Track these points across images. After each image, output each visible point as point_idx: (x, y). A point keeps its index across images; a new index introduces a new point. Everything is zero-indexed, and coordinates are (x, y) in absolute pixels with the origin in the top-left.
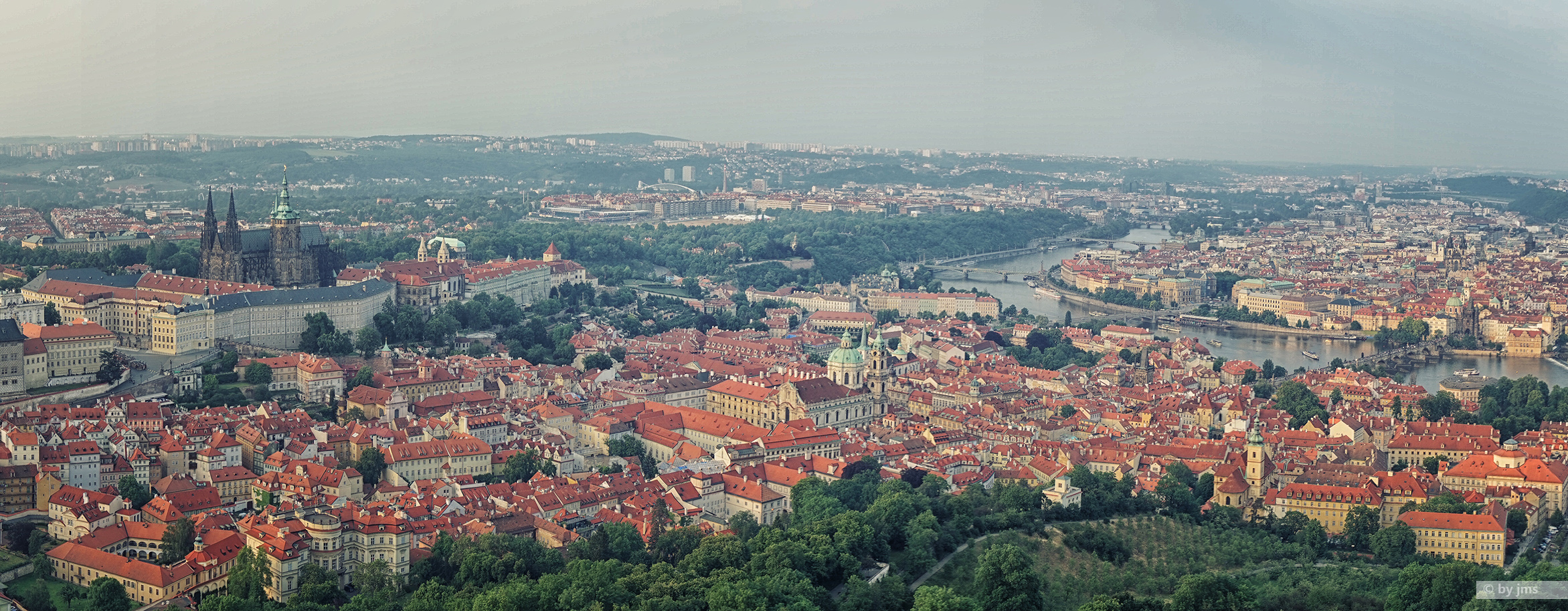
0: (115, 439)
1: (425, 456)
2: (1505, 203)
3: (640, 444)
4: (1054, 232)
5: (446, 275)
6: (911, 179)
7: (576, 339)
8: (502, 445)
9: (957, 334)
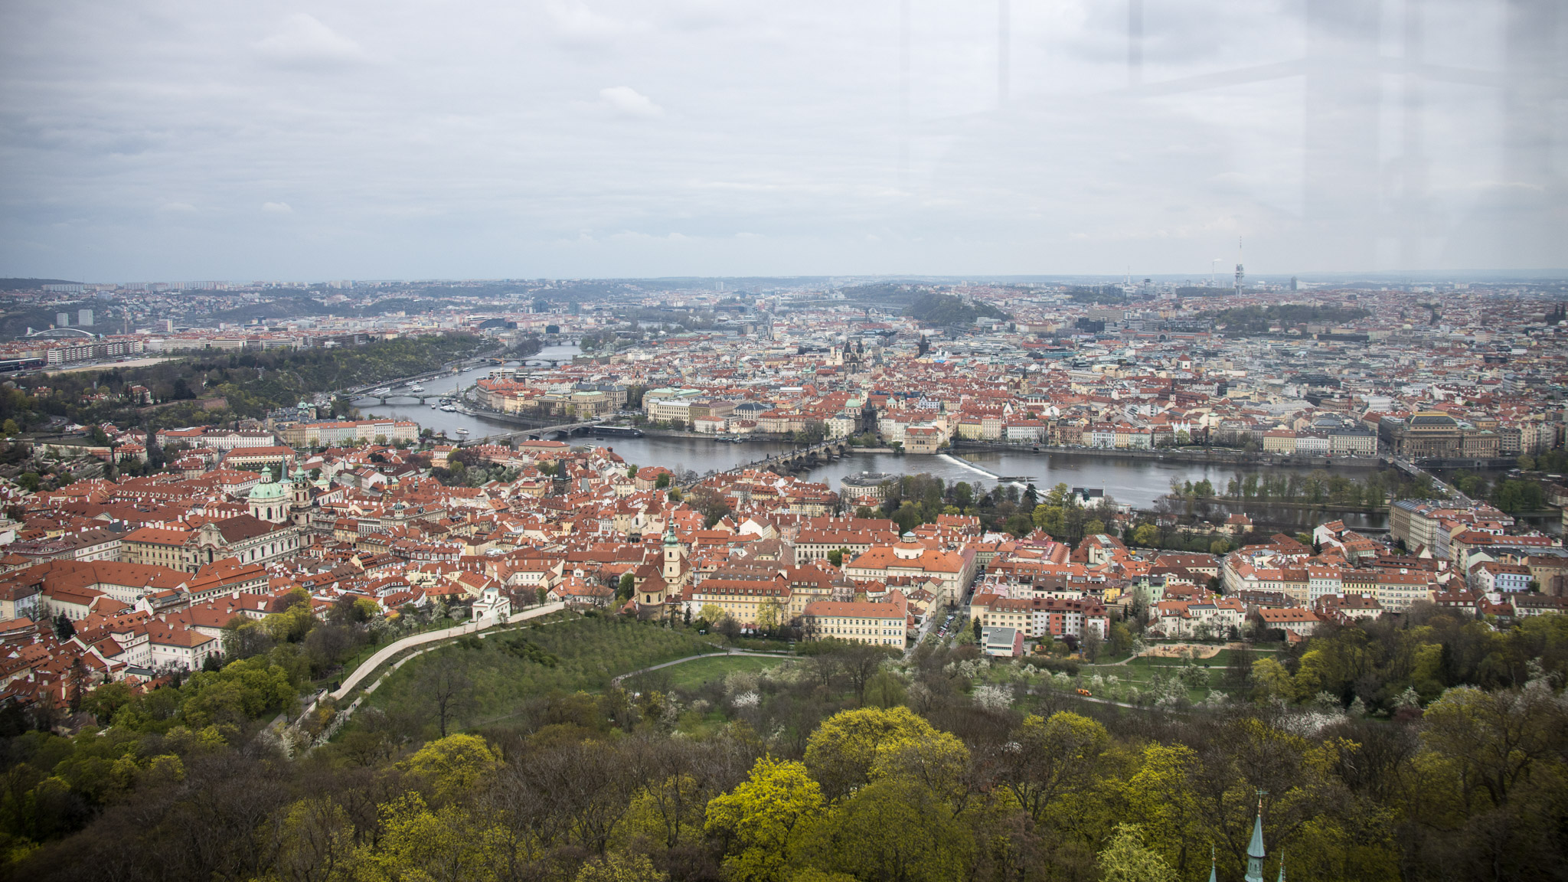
2: (900, 309)
4: (468, 355)
6: (325, 311)
9: (378, 460)
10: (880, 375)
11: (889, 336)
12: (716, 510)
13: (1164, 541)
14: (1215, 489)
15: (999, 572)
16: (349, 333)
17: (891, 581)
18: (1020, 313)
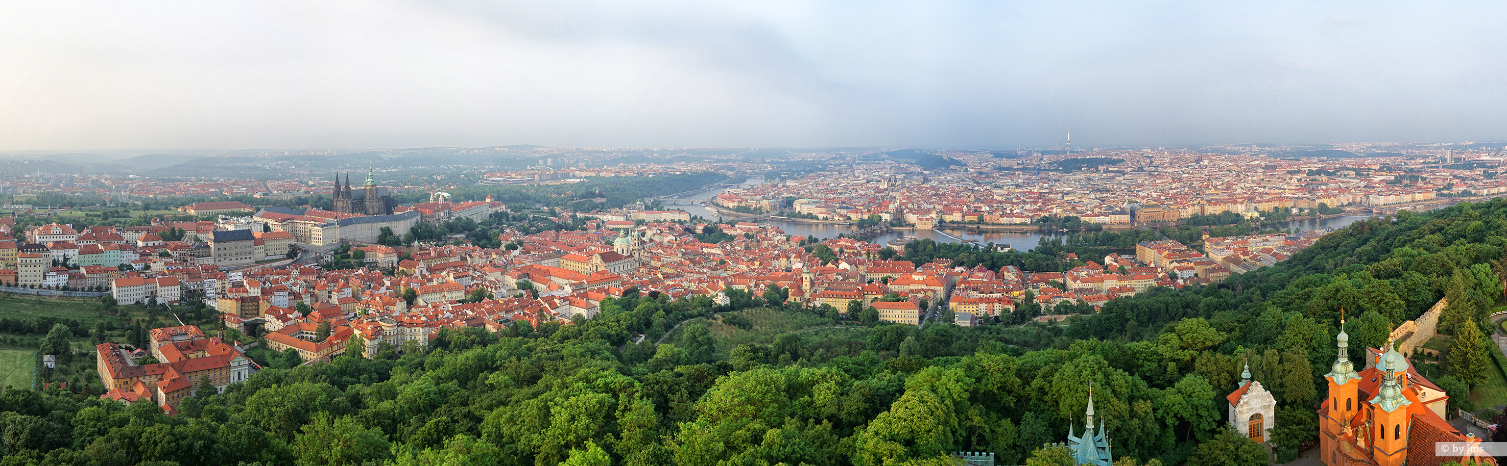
0: (295, 284)
1: (434, 292)
2: (914, 161)
3: (531, 284)
5: (443, 209)
6: (649, 161)
7: (502, 236)
8: (469, 286)
9: (671, 229)
10: (905, 193)
11: (909, 174)
12: (828, 257)
13: (1038, 267)
15: (963, 286)
16: (659, 172)
17: (911, 291)
18: (970, 163)
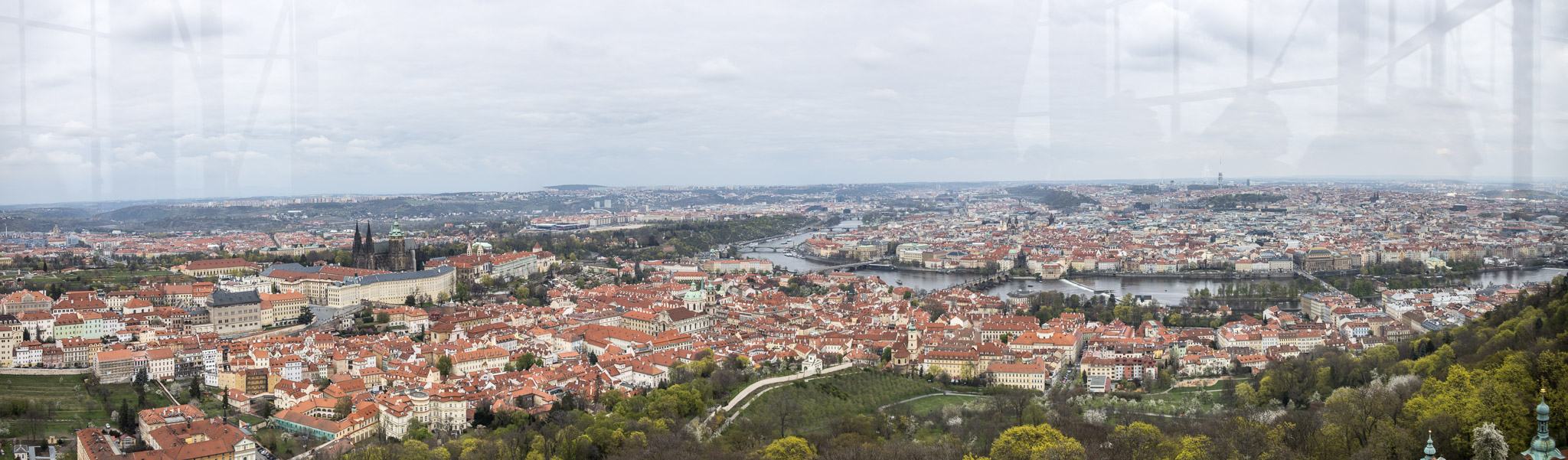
0: (309, 354)
1: (473, 359)
2: (1038, 199)
3: (587, 347)
4: (799, 226)
5: (482, 263)
6: (724, 201)
7: (552, 291)
8: (515, 351)
9: (751, 281)
10: (1028, 236)
11: (1032, 215)
12: (937, 311)
13: (1185, 322)
14: (1211, 292)
15: (1096, 344)
16: (737, 213)
17: (1036, 351)
18: (1104, 200)
